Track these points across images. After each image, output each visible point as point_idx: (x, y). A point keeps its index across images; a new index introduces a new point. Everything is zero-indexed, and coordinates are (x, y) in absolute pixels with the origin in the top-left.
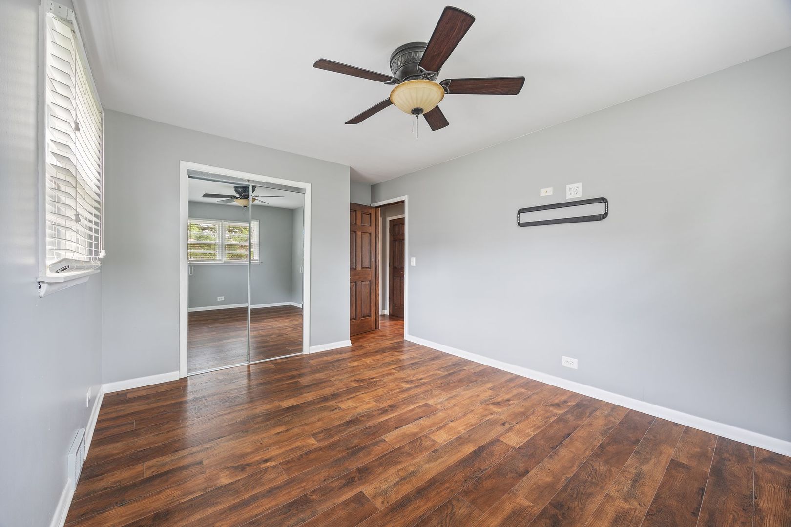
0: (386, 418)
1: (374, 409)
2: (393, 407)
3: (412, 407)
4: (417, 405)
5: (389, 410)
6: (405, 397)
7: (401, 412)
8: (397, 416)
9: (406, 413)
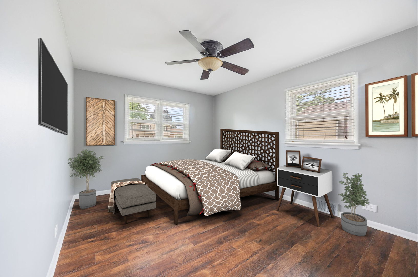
0: (224, 234)
1: (233, 241)
2: (220, 242)
3: (206, 242)
4: (202, 244)
5: (222, 239)
6: (210, 252)
7: (214, 238)
8: (217, 235)
9: (211, 237)
